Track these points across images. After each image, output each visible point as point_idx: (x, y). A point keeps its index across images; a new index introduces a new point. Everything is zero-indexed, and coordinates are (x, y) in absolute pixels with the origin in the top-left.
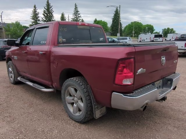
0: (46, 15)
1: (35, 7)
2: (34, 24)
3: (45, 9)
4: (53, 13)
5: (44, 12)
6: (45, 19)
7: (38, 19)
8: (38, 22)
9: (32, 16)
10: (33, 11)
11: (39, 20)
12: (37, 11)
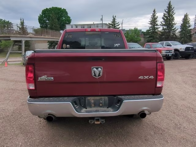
0: (165, 18)
1: (154, 11)
2: (151, 29)
3: (166, 11)
4: (174, 16)
5: (164, 15)
6: (164, 23)
7: (156, 23)
8: (156, 27)
9: (150, 21)
10: (151, 16)
11: (157, 25)
12: (156, 15)
